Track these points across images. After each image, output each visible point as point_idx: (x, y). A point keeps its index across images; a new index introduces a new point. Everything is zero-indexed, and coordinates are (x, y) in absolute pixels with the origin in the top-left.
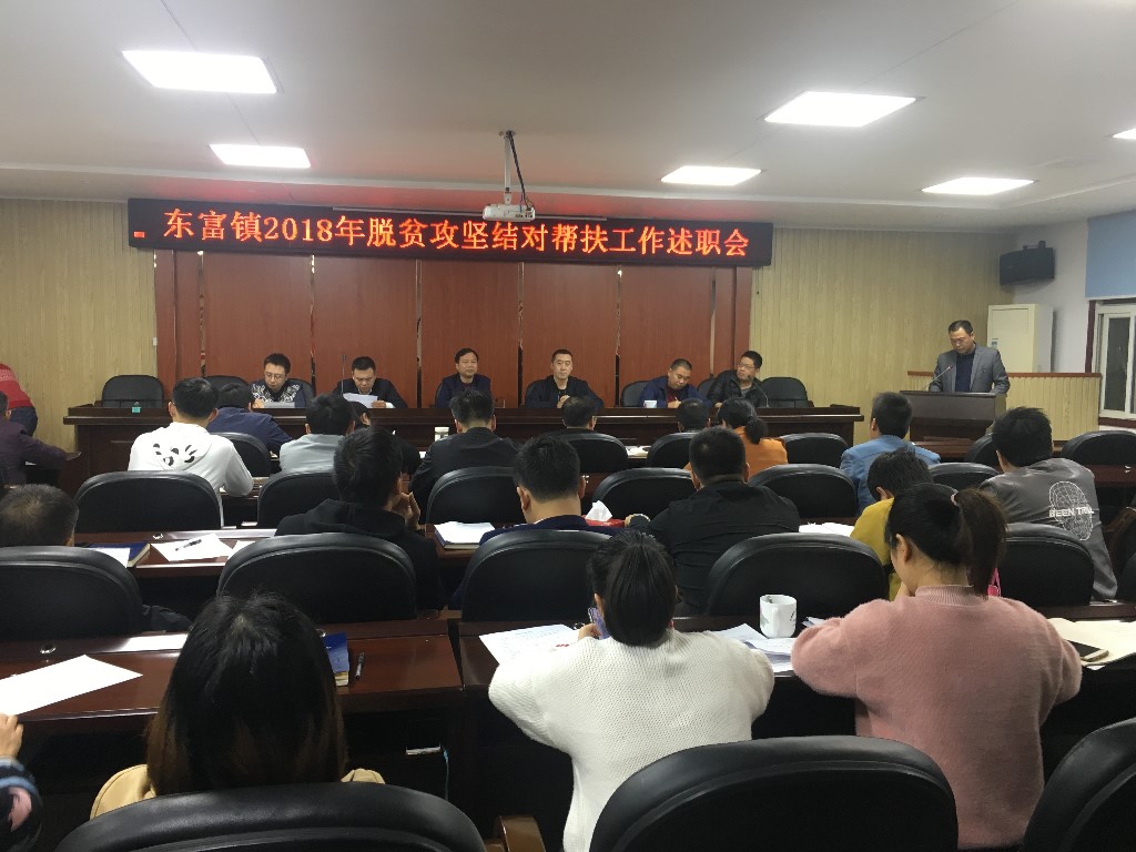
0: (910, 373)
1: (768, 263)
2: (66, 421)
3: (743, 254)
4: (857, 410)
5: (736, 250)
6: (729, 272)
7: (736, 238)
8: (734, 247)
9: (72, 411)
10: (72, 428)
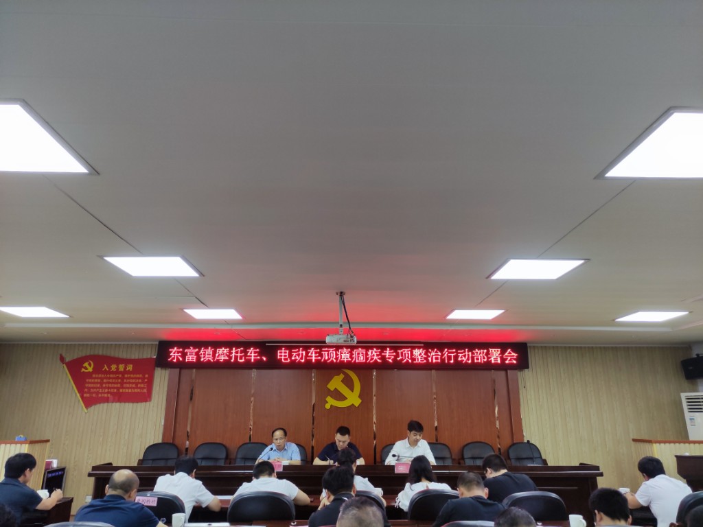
0: (634, 440)
1: (528, 367)
2: (90, 475)
3: (515, 362)
4: (597, 468)
5: (510, 360)
6: (503, 373)
7: (510, 353)
8: (509, 358)
9: (94, 468)
10: (92, 479)
